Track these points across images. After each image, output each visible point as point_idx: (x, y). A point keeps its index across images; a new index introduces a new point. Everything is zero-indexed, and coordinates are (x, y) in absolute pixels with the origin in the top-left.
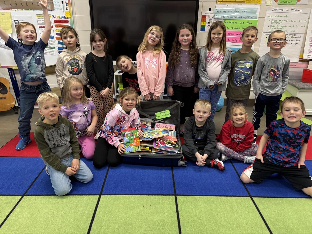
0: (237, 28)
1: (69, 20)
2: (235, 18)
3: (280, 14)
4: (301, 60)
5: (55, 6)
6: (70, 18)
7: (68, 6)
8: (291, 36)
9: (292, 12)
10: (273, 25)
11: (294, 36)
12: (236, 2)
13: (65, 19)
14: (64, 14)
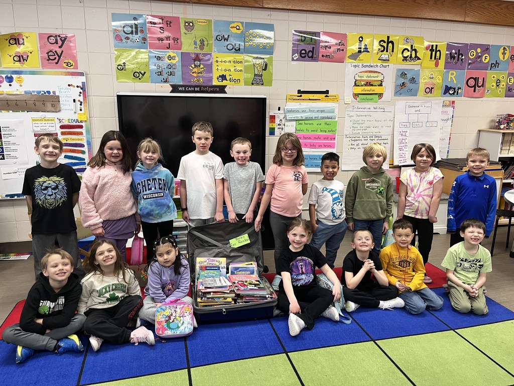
0: (314, 131)
1: (83, 124)
2: (311, 119)
3: (362, 113)
4: (391, 166)
5: (62, 106)
6: (86, 121)
7: (82, 106)
8: (376, 138)
9: (375, 110)
10: (355, 125)
11: (380, 138)
12: (310, 100)
13: (77, 124)
14: (76, 117)
